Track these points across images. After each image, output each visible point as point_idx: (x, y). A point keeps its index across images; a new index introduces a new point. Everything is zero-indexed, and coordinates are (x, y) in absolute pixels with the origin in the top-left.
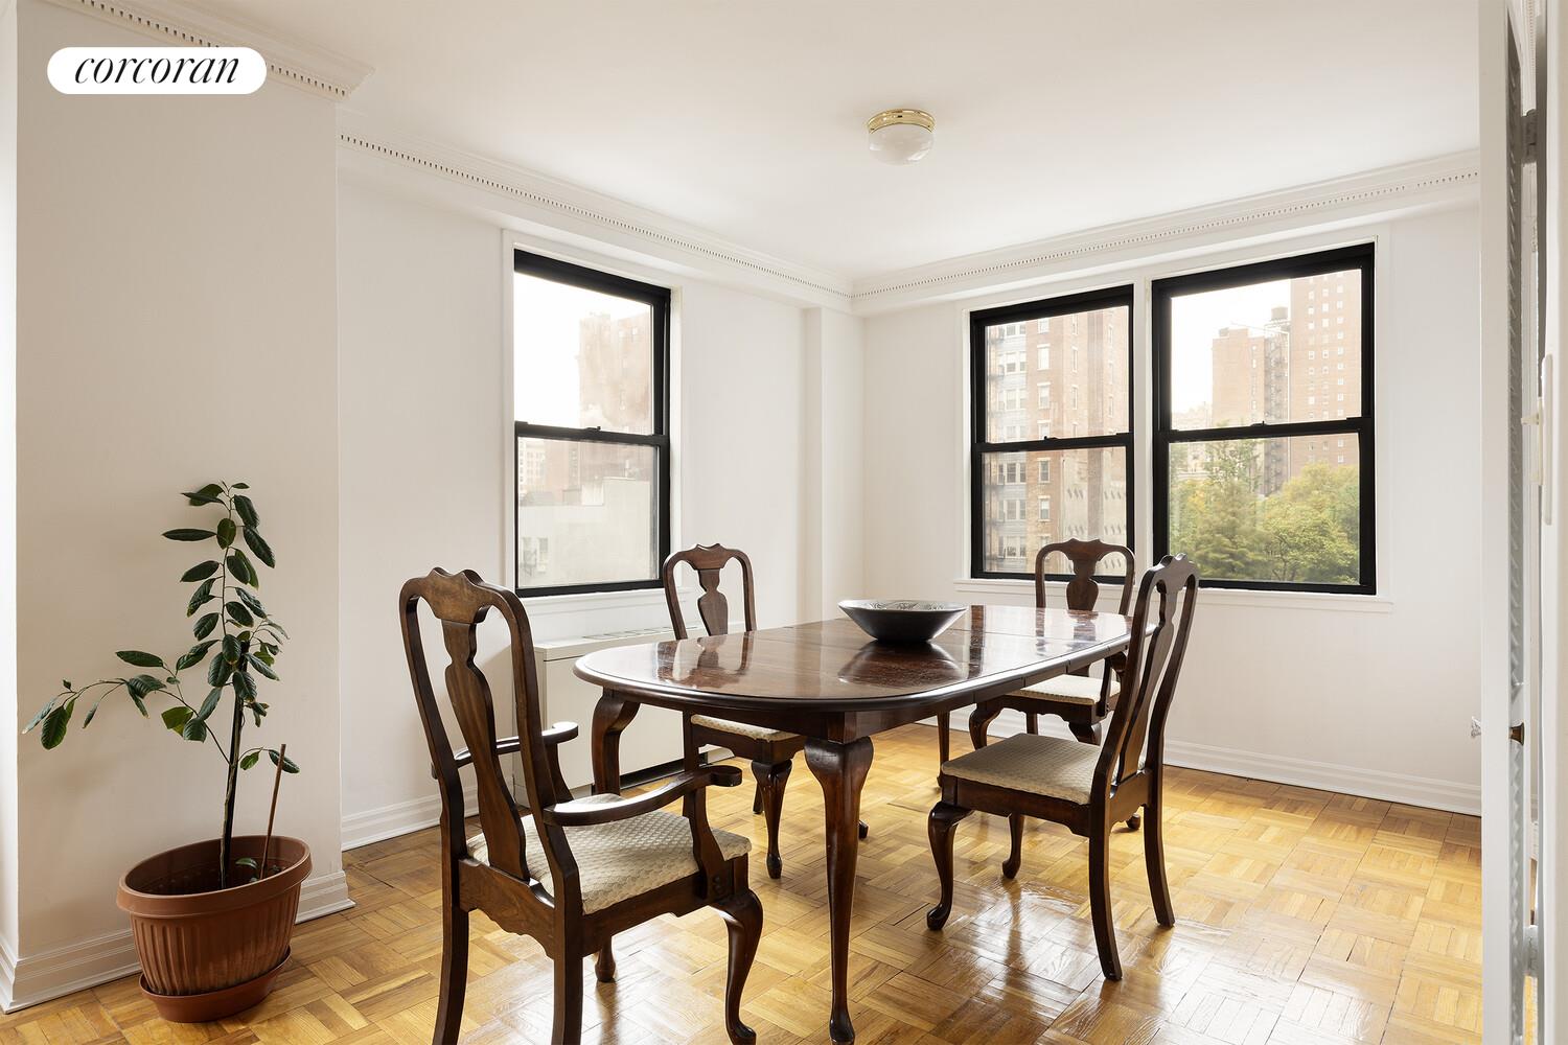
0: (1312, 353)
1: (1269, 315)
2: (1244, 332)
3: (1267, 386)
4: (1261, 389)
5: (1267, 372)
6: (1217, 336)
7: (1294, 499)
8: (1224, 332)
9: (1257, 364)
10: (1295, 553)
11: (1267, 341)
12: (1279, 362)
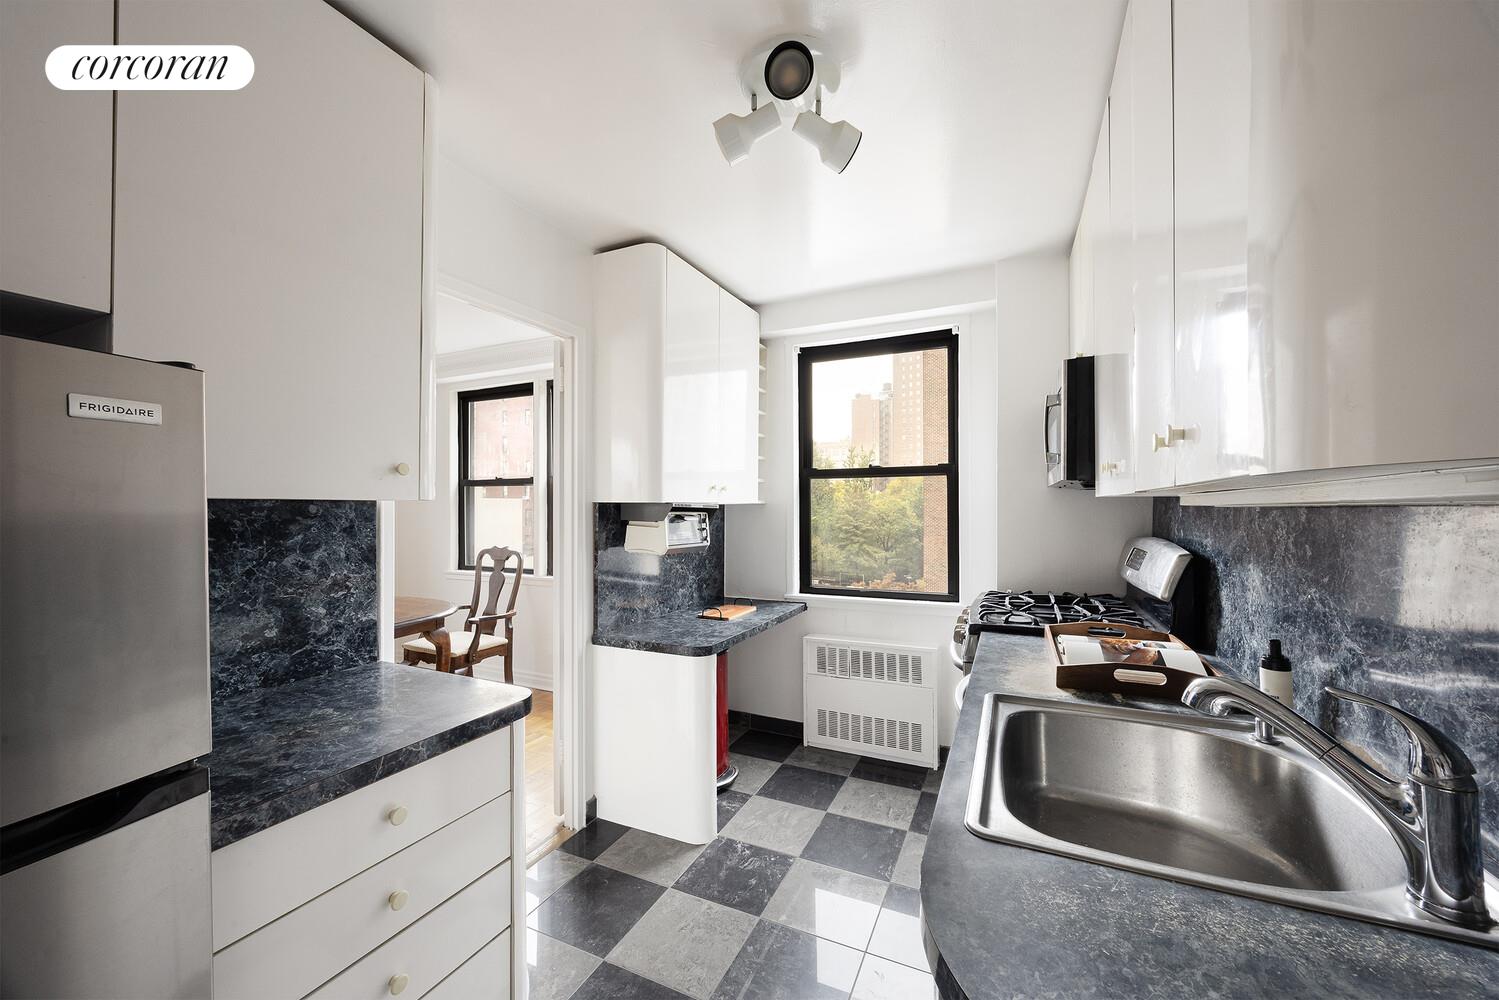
0: (904, 410)
1: (882, 387)
2: (869, 396)
3: (881, 428)
4: (878, 430)
5: (881, 420)
6: (855, 398)
7: (891, 494)
8: (858, 396)
9: (876, 415)
10: (888, 525)
11: (881, 402)
12: (887, 415)
